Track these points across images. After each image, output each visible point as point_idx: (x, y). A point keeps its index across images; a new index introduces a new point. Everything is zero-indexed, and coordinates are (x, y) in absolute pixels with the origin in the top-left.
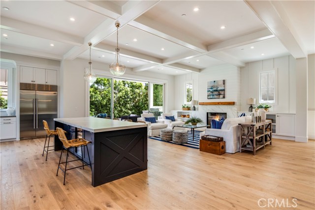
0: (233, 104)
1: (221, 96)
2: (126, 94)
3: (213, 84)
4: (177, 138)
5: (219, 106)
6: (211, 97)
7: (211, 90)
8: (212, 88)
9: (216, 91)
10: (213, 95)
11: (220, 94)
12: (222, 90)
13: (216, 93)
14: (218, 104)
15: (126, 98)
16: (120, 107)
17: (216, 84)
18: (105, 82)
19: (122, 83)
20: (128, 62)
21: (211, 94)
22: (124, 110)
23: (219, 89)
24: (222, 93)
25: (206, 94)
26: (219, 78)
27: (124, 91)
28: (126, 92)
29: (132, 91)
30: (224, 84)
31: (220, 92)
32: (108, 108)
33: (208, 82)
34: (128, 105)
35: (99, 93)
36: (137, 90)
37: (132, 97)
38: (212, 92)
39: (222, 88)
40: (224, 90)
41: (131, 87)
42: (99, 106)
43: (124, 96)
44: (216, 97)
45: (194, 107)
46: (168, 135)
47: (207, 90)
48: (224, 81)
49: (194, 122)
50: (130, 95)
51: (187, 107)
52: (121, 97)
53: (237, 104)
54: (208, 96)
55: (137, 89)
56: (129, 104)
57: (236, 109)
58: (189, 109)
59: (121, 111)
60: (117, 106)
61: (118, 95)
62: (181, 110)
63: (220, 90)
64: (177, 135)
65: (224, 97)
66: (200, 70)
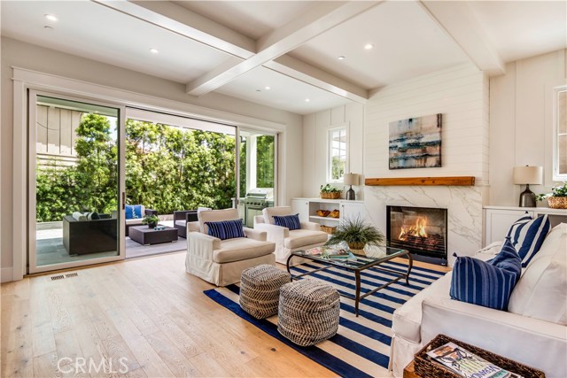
0: (468, 182)
1: (431, 161)
2: (201, 161)
3: (404, 129)
4: (292, 321)
5: (425, 188)
6: (401, 163)
7: (400, 145)
8: (402, 140)
9: (416, 145)
10: (406, 159)
11: (426, 156)
12: (433, 144)
13: (415, 152)
14: (423, 182)
15: (200, 170)
16: (187, 189)
17: (414, 127)
18: (152, 133)
19: (192, 138)
20: (154, 51)
21: (400, 154)
22: (196, 195)
23: (423, 140)
24: (435, 151)
25: (385, 155)
26: (424, 110)
27: (196, 156)
28: (202, 158)
29: (217, 155)
30: (440, 125)
31: (428, 148)
32: (158, 192)
33: (391, 124)
34: (206, 185)
35: (135, 157)
36: (226, 152)
37: (214, 168)
38: (403, 150)
39: (435, 137)
40: (440, 143)
41: (215, 147)
42: (137, 188)
43: (198, 167)
44: (414, 162)
45: (351, 190)
46: (265, 297)
47: (388, 145)
48: (440, 117)
49: (358, 240)
50: (211, 163)
51: (334, 190)
52: (190, 168)
53: (483, 183)
54: (391, 160)
55: (228, 150)
56: (208, 182)
57: (480, 199)
58: (337, 195)
59: (191, 197)
60: (180, 187)
61: (184, 163)
62: (319, 199)
63: (428, 144)
64: (293, 305)
65: (439, 164)
66: (368, 92)
